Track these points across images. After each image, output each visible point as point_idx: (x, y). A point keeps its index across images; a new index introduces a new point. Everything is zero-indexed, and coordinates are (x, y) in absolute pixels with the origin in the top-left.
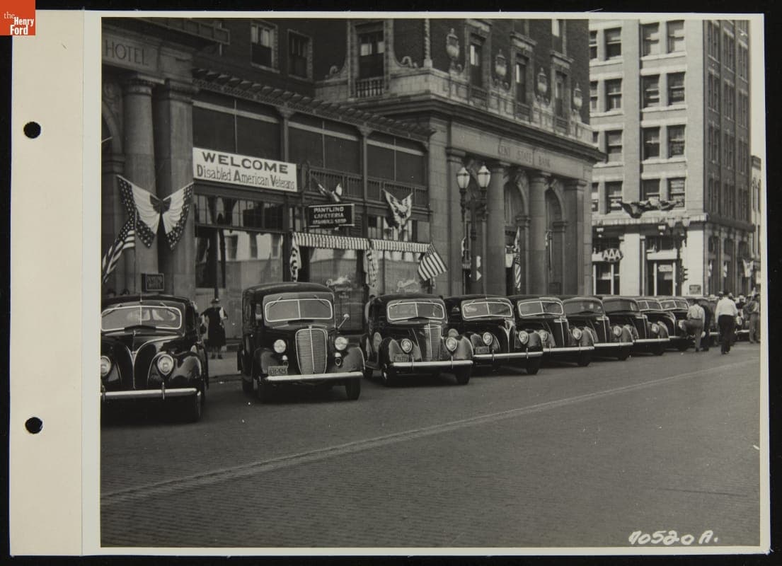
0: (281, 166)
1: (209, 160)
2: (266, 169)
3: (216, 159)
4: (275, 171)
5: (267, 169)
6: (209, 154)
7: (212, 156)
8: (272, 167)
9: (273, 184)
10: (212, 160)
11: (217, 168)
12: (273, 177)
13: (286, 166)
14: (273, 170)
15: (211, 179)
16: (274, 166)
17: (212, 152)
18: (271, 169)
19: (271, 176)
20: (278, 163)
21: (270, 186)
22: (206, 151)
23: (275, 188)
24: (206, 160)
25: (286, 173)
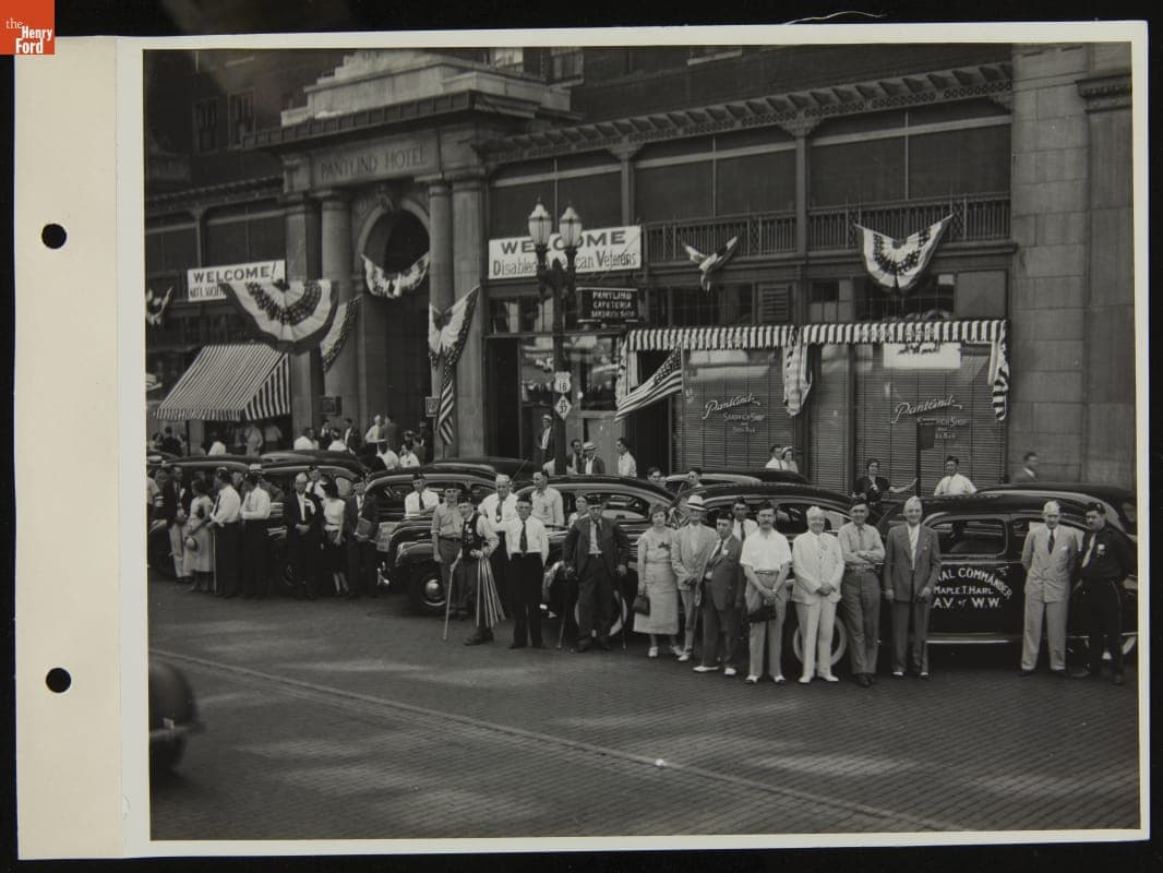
0: (613, 235)
1: (509, 251)
2: (589, 245)
3: (519, 249)
4: (604, 243)
5: (592, 244)
6: (509, 244)
7: (513, 245)
8: (599, 239)
9: (601, 264)
10: (513, 251)
11: (519, 260)
12: (601, 254)
13: (623, 232)
14: (600, 243)
15: (511, 276)
16: (603, 237)
17: (513, 241)
18: (596, 243)
19: (598, 253)
20: (608, 231)
21: (596, 268)
22: (506, 241)
23: (604, 268)
24: (506, 252)
25: (623, 242)
